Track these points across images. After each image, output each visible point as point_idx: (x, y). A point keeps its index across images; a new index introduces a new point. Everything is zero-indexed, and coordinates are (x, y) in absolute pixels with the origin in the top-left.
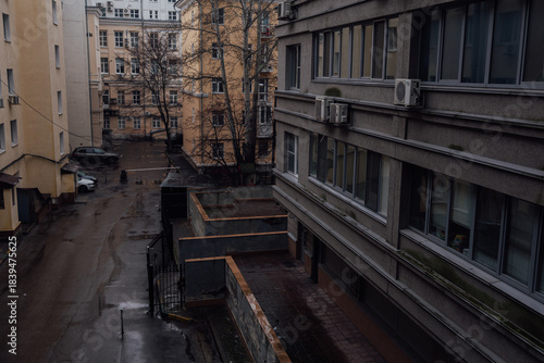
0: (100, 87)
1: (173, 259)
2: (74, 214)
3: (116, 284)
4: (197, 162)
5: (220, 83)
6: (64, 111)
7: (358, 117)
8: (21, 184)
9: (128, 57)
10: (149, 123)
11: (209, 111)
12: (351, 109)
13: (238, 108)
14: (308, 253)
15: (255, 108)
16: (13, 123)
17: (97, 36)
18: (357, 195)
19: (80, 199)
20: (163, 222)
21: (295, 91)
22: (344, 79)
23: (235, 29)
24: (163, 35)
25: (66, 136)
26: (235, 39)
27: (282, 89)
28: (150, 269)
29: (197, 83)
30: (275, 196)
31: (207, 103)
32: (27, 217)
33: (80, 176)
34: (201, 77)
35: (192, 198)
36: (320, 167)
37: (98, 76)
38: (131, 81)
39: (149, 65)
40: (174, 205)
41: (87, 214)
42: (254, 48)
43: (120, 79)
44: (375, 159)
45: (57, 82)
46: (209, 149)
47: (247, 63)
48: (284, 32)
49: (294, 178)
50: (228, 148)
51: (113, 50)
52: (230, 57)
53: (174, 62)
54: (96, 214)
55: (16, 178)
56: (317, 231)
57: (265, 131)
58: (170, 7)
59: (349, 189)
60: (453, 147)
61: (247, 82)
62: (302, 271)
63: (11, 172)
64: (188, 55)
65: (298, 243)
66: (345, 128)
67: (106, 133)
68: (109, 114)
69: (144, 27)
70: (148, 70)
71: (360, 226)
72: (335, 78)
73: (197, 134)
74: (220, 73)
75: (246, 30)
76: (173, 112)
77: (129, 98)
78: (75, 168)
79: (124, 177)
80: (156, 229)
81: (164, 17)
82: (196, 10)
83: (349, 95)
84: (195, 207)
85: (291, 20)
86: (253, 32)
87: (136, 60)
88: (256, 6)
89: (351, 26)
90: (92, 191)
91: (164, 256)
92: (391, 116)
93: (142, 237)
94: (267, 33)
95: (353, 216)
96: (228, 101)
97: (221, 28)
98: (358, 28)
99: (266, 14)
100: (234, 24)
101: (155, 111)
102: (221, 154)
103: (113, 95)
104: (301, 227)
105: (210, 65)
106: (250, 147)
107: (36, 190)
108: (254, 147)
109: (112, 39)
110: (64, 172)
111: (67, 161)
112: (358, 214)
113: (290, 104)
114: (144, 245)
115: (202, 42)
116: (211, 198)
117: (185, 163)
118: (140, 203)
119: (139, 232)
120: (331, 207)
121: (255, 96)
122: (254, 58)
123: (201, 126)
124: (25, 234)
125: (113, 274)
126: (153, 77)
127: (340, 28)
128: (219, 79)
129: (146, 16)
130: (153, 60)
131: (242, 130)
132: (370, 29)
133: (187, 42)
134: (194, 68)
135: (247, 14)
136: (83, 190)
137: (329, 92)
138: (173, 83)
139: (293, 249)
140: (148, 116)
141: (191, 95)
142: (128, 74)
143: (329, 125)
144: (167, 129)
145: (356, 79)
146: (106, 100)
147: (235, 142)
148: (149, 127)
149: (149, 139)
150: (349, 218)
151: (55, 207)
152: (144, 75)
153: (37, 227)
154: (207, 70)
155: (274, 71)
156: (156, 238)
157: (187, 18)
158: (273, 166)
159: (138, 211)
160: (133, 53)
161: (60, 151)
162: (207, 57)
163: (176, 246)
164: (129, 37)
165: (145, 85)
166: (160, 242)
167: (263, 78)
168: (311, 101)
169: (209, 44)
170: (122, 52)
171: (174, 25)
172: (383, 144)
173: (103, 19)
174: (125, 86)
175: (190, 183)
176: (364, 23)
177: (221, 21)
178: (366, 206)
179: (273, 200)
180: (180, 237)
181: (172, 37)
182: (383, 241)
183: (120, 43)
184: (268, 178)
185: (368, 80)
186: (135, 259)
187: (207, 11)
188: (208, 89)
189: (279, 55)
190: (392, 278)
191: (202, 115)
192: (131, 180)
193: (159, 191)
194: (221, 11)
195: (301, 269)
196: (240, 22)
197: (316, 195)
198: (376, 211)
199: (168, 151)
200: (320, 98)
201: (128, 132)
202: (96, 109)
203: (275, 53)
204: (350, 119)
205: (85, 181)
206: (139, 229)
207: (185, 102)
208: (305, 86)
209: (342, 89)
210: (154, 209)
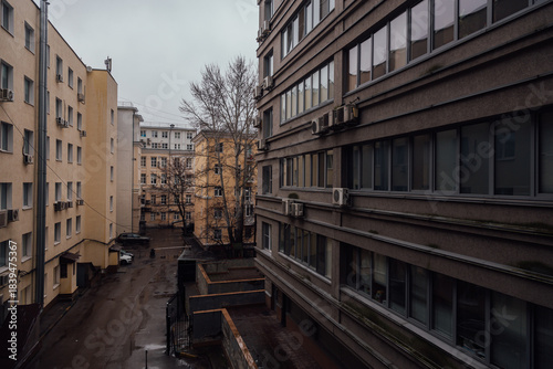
0: (140, 193)
1: (185, 311)
2: (117, 280)
3: (144, 331)
4: (204, 242)
5: (220, 190)
6: (114, 209)
7: (310, 212)
8: (80, 260)
9: (160, 173)
10: (172, 216)
11: (212, 208)
12: (305, 207)
13: (231, 205)
14: (279, 305)
15: (243, 206)
16: (78, 218)
17: (139, 160)
18: (311, 264)
19: (120, 270)
20: (178, 285)
21: (269, 195)
22: (301, 187)
23: (230, 156)
24: (183, 160)
25: (114, 226)
26: (230, 162)
27: (260, 194)
28: (168, 319)
29: (205, 190)
30: (256, 265)
31: (211, 202)
32: (83, 283)
33: (122, 254)
34: (207, 186)
35: (200, 267)
36: (286, 244)
37: (138, 186)
38: (161, 189)
39: (173, 179)
40: (186, 273)
41: (126, 280)
42: (242, 167)
43: (153, 187)
44: (322, 240)
45: (110, 190)
46: (211, 233)
47: (237, 177)
48: (261, 158)
49: (268, 253)
50: (225, 232)
51: (150, 169)
52: (227, 173)
53: (190, 176)
54: (132, 280)
55: (77, 256)
56: (285, 290)
57: (249, 221)
58: (188, 142)
59: (305, 259)
60: (371, 232)
61: (238, 189)
62: (275, 318)
63: (73, 251)
64: (199, 172)
65: (272, 298)
66: (302, 219)
67: (142, 223)
68: (144, 211)
69: (170, 154)
70: (172, 182)
71: (313, 286)
72: (295, 187)
73: (204, 223)
74: (220, 184)
75: (237, 156)
76: (188, 209)
77: (158, 200)
78: (119, 248)
79: (153, 254)
80: (174, 290)
81: (184, 148)
82: (205, 144)
83: (304, 198)
84: (201, 274)
85: (266, 151)
86: (242, 158)
87: (165, 175)
88: (243, 142)
89: (304, 154)
90: (130, 264)
91: (178, 310)
92: (331, 212)
93: (164, 296)
94: (251, 158)
95: (309, 279)
96: (225, 202)
97: (221, 155)
98: (308, 156)
99: (250, 146)
100: (229, 152)
101: (176, 208)
102: (220, 237)
103: (148, 198)
104: (274, 287)
105: (213, 178)
106: (239, 232)
107: (91, 263)
108: (241, 232)
109: (149, 162)
110: (111, 251)
111: (114, 243)
112: (312, 278)
113: (265, 203)
114: (165, 302)
115: (208, 164)
116: (213, 267)
117: (195, 243)
118: (163, 272)
119: (162, 293)
120: (293, 272)
121: (243, 198)
122: (242, 173)
123: (207, 218)
124: (80, 296)
125: (141, 324)
126: (175, 186)
127: (297, 156)
128: (219, 187)
129: (172, 148)
130: (176, 175)
131: (233, 220)
132: (316, 156)
133: (199, 164)
134: (203, 180)
135: (238, 145)
136: (123, 263)
137: (290, 196)
138: (189, 190)
139: (269, 302)
140: (170, 212)
141: (200, 198)
142: (159, 184)
143: (291, 217)
144: (184, 220)
145: (308, 188)
146: (143, 201)
147: (230, 229)
148: (171, 219)
149: (171, 227)
150: (306, 280)
151: (103, 275)
152: (169, 185)
153: (89, 291)
154: (211, 182)
155: (255, 182)
156: (173, 297)
157: (199, 149)
158: (255, 244)
159: (162, 278)
160: (163, 171)
161: (110, 236)
162: (212, 173)
163: (187, 302)
164: (161, 161)
165: (170, 191)
166: (175, 300)
167: (248, 186)
168: (279, 202)
169: (213, 165)
170: (155, 170)
171: (190, 153)
172: (327, 230)
173: (144, 149)
174: (156, 192)
175: (198, 257)
176: (312, 153)
177: (221, 150)
178: (317, 271)
179: (254, 268)
180: (190, 296)
181: (189, 160)
182: (329, 296)
183: (154, 164)
184: (251, 253)
185: (315, 188)
186: (158, 312)
187: (212, 144)
188: (212, 194)
189: (258, 171)
190: (336, 323)
191: (207, 211)
192: (158, 255)
193: (176, 263)
194: (221, 145)
195: (274, 317)
196: (233, 151)
197: (284, 264)
198: (324, 275)
199: (184, 235)
200: (285, 200)
201: (157, 222)
202: (135, 207)
203: (256, 170)
204: (304, 214)
205: (126, 257)
206: (161, 291)
207: (196, 202)
208: (275, 192)
209: (299, 194)
210: (173, 276)
